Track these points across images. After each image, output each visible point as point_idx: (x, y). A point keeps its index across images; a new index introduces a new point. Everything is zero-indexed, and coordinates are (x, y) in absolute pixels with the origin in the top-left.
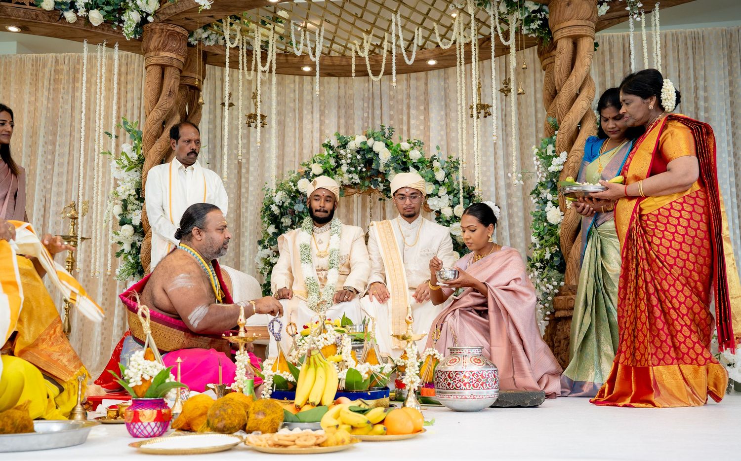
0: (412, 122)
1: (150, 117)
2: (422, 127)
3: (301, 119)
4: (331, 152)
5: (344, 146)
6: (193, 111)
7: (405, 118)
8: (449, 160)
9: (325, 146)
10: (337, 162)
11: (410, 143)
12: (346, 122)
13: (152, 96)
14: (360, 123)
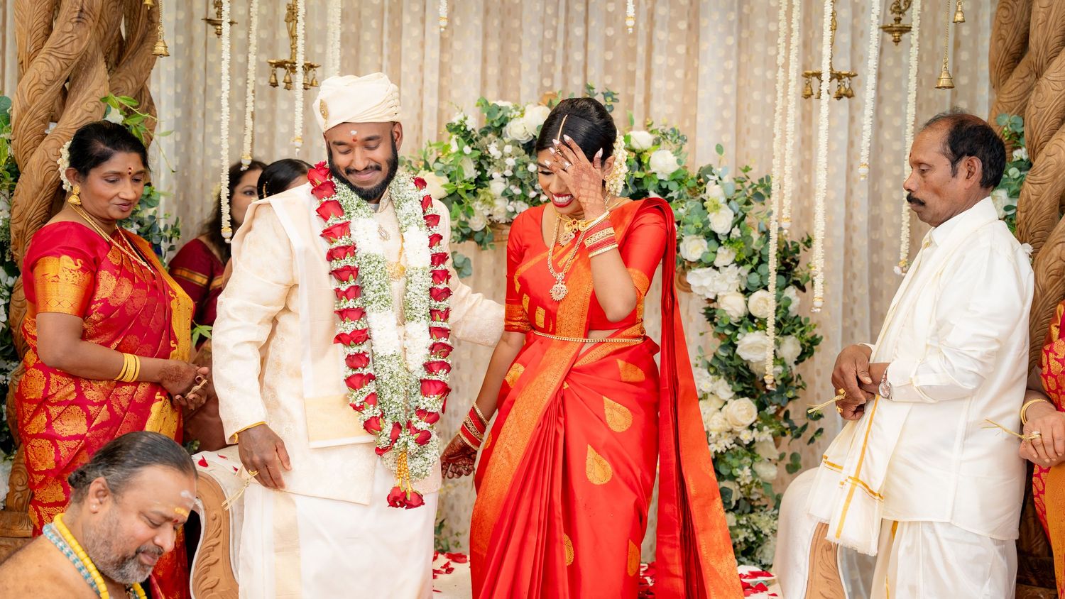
0: (659, 60)
1: (30, 74)
2: (679, 73)
3: (397, 34)
4: (467, 149)
5: (497, 128)
6: (138, 36)
7: (641, 50)
8: (743, 175)
9: (454, 129)
10: (480, 167)
11: (651, 132)
12: (502, 48)
13: (36, 19)
14: (536, 55)
